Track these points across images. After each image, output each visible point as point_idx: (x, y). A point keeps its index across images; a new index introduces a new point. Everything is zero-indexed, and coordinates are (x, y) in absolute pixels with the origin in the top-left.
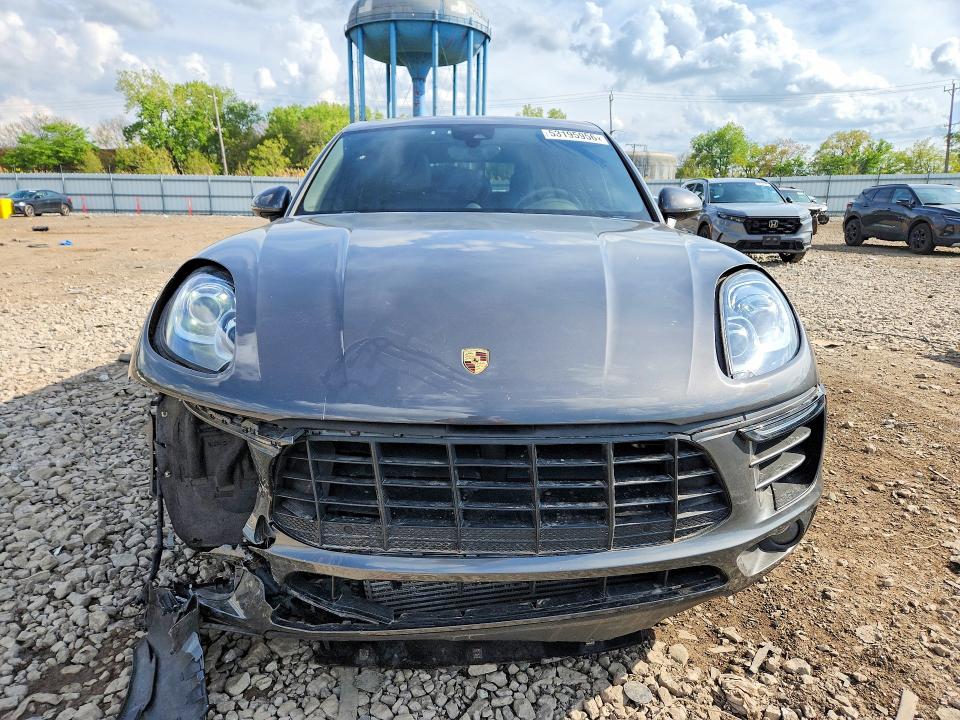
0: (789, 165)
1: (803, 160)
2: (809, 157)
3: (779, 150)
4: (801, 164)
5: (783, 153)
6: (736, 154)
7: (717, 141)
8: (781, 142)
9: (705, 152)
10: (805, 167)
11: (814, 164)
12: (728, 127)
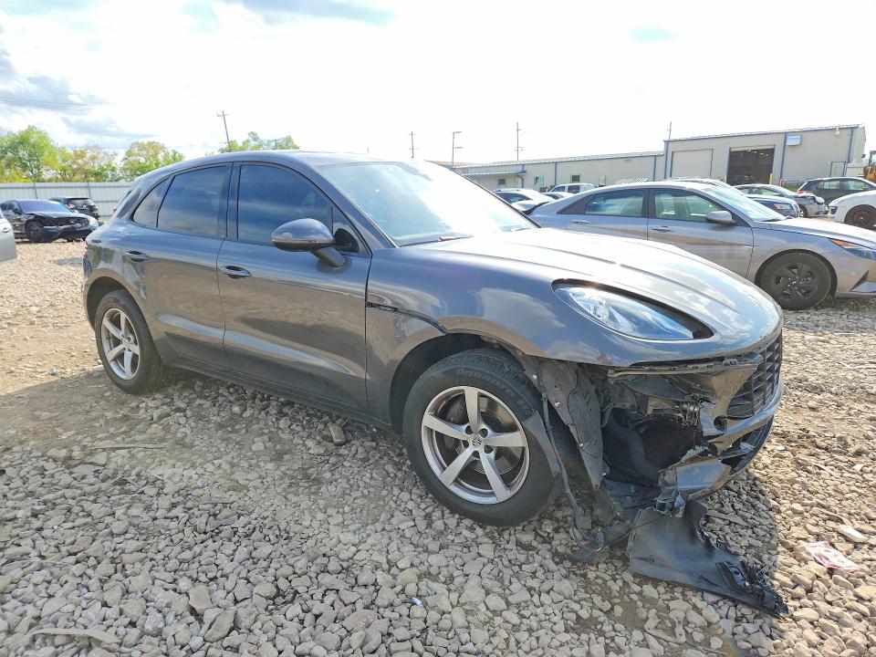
0: (103, 170)
1: (114, 165)
2: (118, 162)
3: (88, 155)
4: (113, 169)
5: (93, 158)
6: (46, 156)
7: (21, 143)
8: (88, 148)
9: (10, 154)
10: (118, 172)
11: (124, 170)
12: (31, 129)
